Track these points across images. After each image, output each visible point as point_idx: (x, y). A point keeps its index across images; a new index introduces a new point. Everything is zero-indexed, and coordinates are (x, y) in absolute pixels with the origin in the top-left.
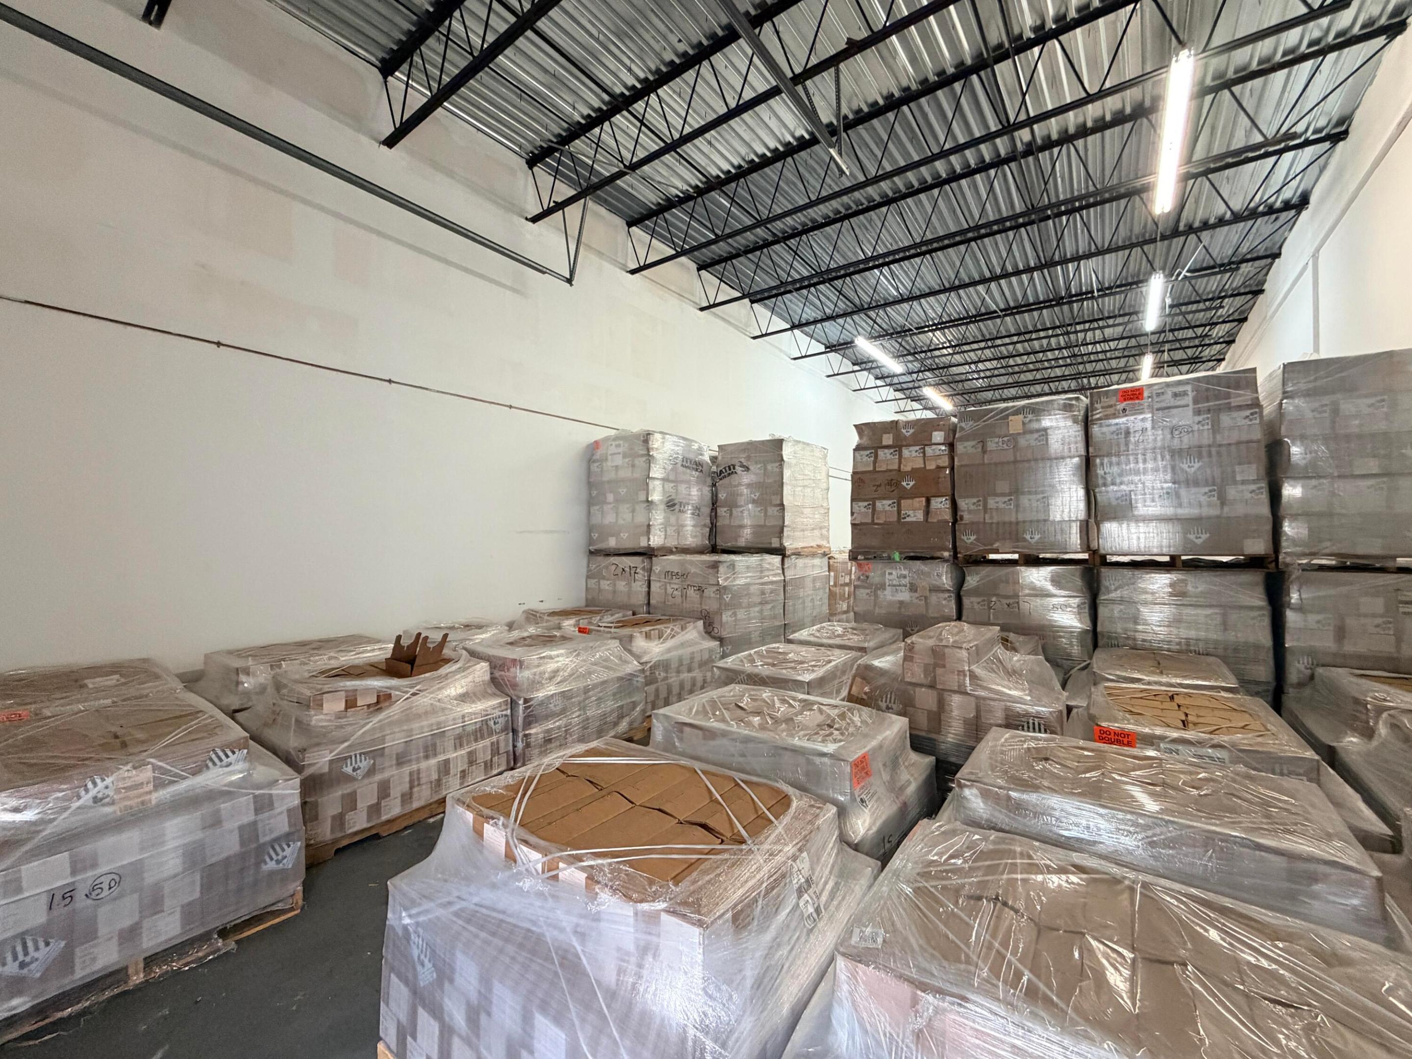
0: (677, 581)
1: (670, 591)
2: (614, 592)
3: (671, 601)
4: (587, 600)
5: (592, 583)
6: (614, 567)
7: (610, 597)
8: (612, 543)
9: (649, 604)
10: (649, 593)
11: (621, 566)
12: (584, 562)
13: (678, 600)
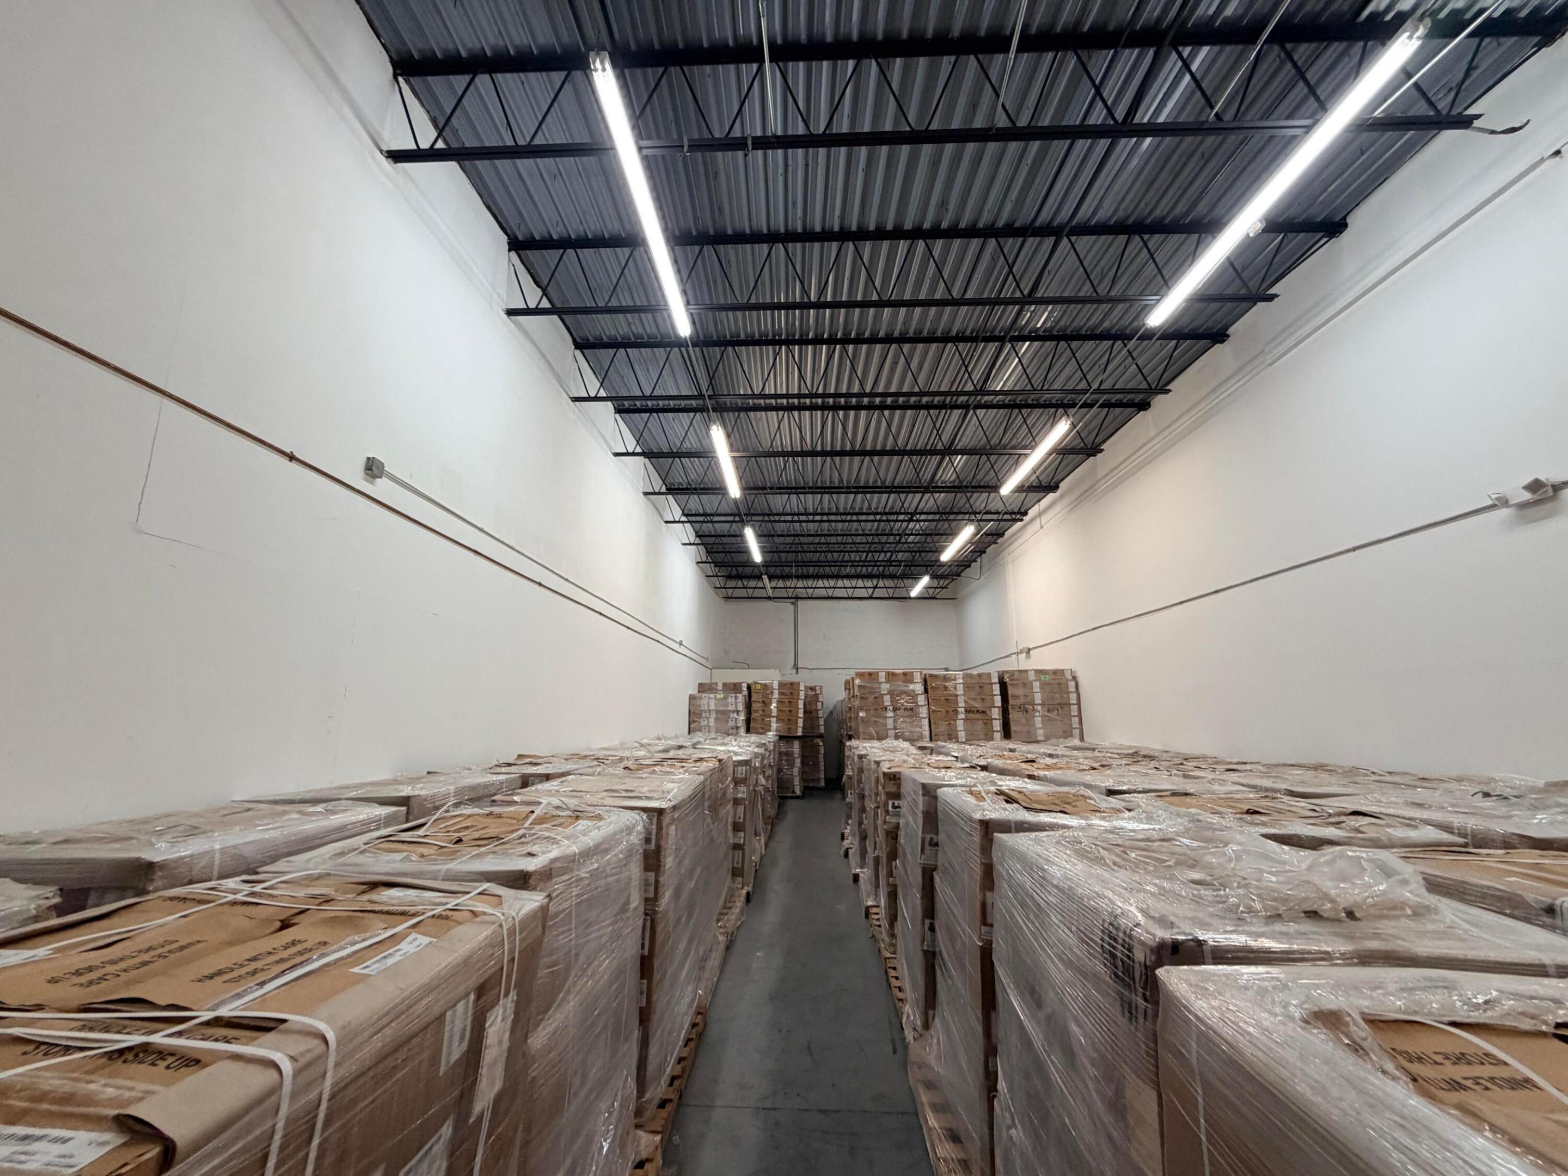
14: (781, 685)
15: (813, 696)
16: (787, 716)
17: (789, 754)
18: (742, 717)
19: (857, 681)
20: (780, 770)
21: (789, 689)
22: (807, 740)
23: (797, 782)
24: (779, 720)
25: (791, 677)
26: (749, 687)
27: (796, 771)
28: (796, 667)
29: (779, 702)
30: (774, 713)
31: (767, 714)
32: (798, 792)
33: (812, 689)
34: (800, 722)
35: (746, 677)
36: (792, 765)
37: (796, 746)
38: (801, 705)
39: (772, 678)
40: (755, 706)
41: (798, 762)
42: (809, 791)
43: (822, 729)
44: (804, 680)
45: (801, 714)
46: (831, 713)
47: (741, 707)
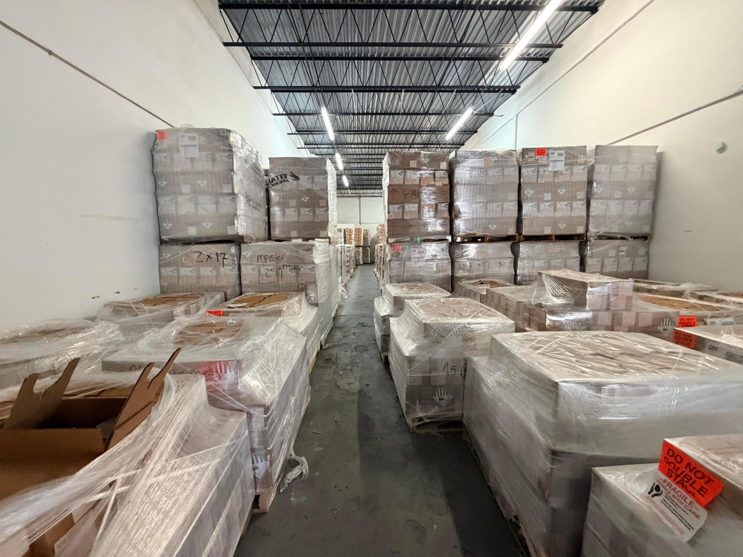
0: (271, 263)
1: (263, 271)
2: (199, 277)
3: (266, 280)
4: (162, 287)
5: (167, 271)
6: (196, 255)
7: (194, 281)
8: (192, 232)
9: (240, 284)
10: (240, 276)
11: (205, 253)
12: (155, 251)
13: (273, 278)
14: (356, 229)
15: (366, 233)
16: (358, 240)
17: (358, 252)
18: (343, 240)
19: (380, 227)
20: (356, 257)
21: (358, 231)
22: (364, 247)
23: (361, 260)
24: (355, 241)
25: (359, 227)
26: (344, 230)
27: (361, 257)
28: (360, 223)
29: (355, 235)
30: (353, 238)
31: (351, 238)
32: (361, 263)
33: (366, 230)
34: (362, 241)
35: (343, 226)
36: (359, 255)
37: (361, 248)
38: (362, 235)
39: (352, 226)
40: (347, 236)
41: (361, 254)
42: (365, 264)
43: (369, 244)
44: (363, 227)
45: (362, 238)
46: (373, 239)
47: (342, 236)
